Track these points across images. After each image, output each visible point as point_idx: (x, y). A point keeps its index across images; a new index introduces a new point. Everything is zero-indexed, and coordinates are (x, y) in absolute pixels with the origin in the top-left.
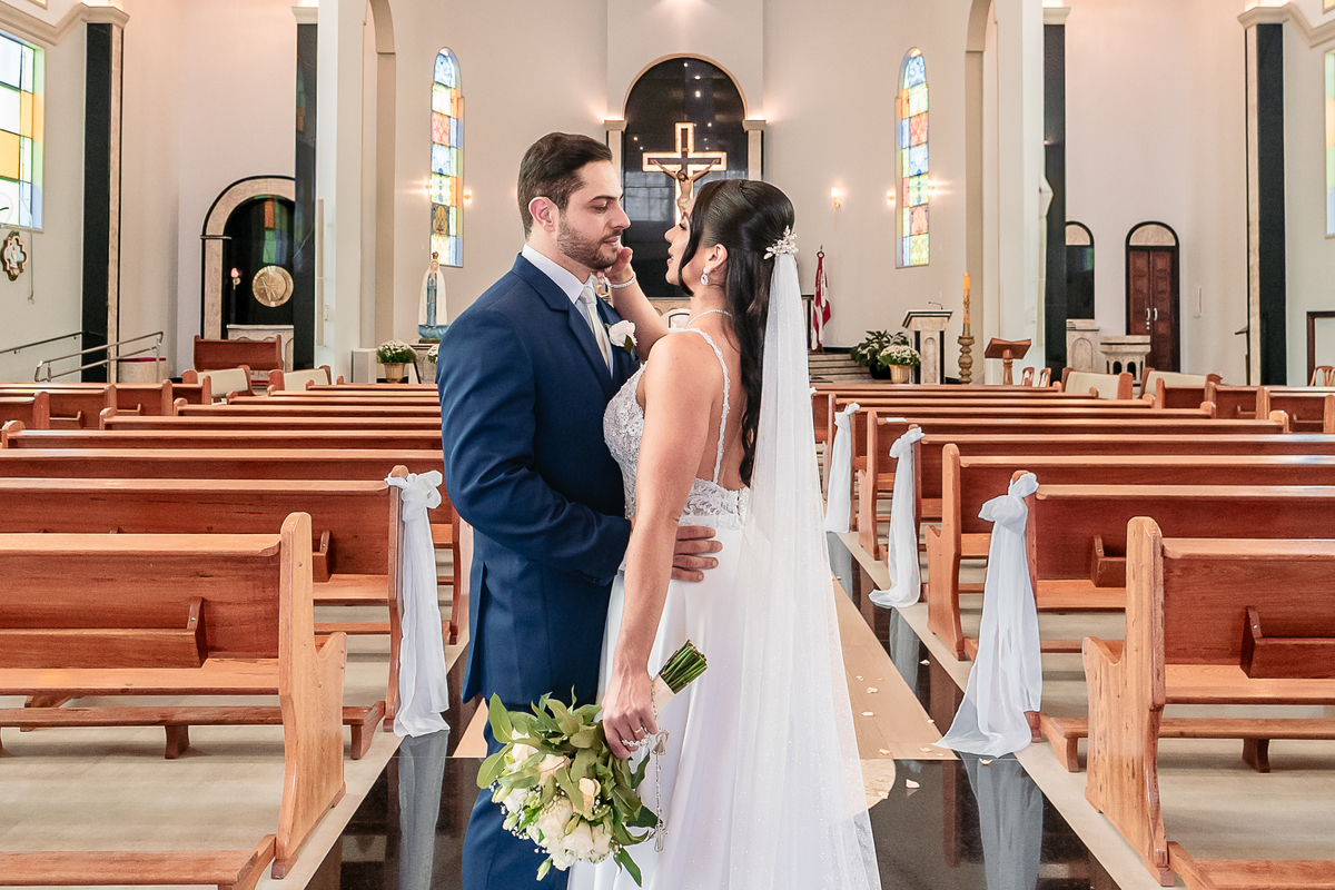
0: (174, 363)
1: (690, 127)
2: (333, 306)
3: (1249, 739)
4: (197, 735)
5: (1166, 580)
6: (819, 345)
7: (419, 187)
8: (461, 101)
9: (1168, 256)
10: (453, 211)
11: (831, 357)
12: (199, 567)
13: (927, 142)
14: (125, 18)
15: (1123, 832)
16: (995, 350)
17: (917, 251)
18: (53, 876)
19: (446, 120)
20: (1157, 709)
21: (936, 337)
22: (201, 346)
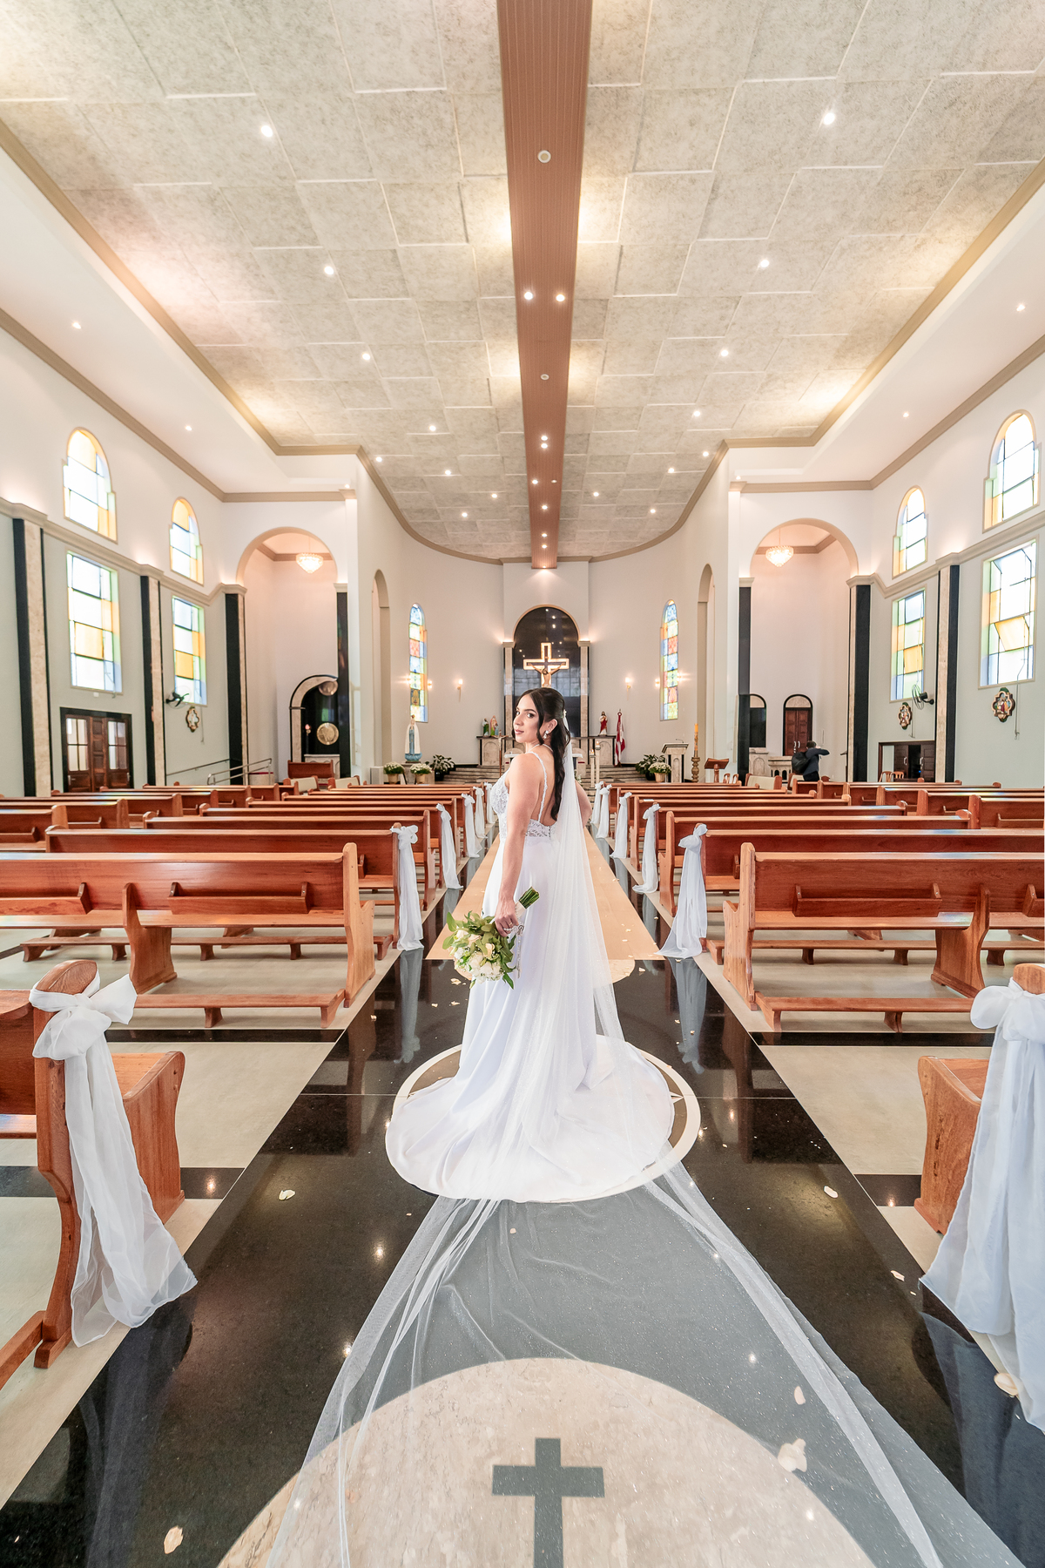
0: (277, 774)
1: (549, 645)
2: (360, 745)
3: (805, 949)
4: (305, 949)
5: (756, 872)
6: (619, 763)
7: (404, 680)
8: (425, 633)
9: (806, 713)
10: (422, 692)
11: (625, 769)
12: (306, 868)
13: (677, 652)
14: (244, 590)
15: (737, 989)
16: (710, 765)
17: (671, 712)
18: (247, 1003)
19: (418, 643)
20: (751, 931)
21: (680, 758)
22: (291, 765)
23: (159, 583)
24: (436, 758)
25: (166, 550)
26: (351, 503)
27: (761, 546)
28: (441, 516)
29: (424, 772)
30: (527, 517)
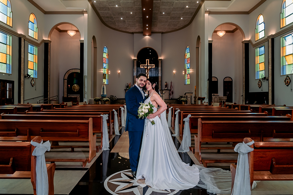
0: (59, 101)
1: (148, 60)
2: (87, 91)
3: (218, 150)
5: (201, 126)
6: (171, 98)
7: (101, 71)
8: (108, 55)
9: (230, 83)
10: (107, 75)
11: (173, 100)
13: (190, 63)
14: (51, 42)
16: (199, 99)
17: (188, 82)
19: (106, 59)
21: (190, 97)
22: (64, 98)
23: (24, 39)
24: (111, 96)
25: (27, 29)
26: (86, 15)
27: (215, 30)
28: (114, 19)
29: (107, 100)
30: (142, 19)
